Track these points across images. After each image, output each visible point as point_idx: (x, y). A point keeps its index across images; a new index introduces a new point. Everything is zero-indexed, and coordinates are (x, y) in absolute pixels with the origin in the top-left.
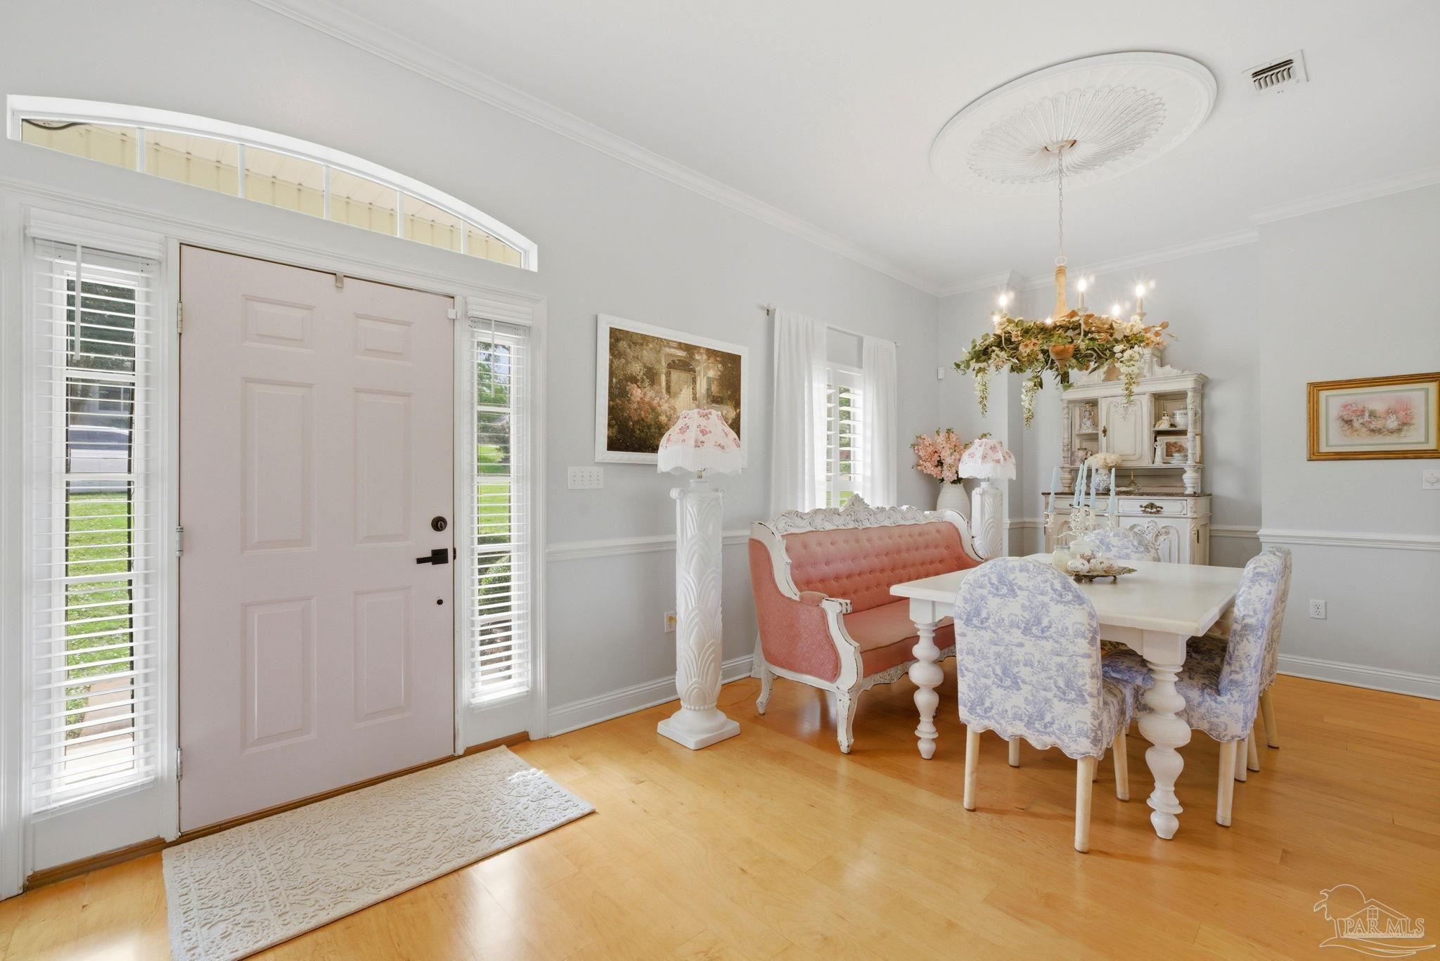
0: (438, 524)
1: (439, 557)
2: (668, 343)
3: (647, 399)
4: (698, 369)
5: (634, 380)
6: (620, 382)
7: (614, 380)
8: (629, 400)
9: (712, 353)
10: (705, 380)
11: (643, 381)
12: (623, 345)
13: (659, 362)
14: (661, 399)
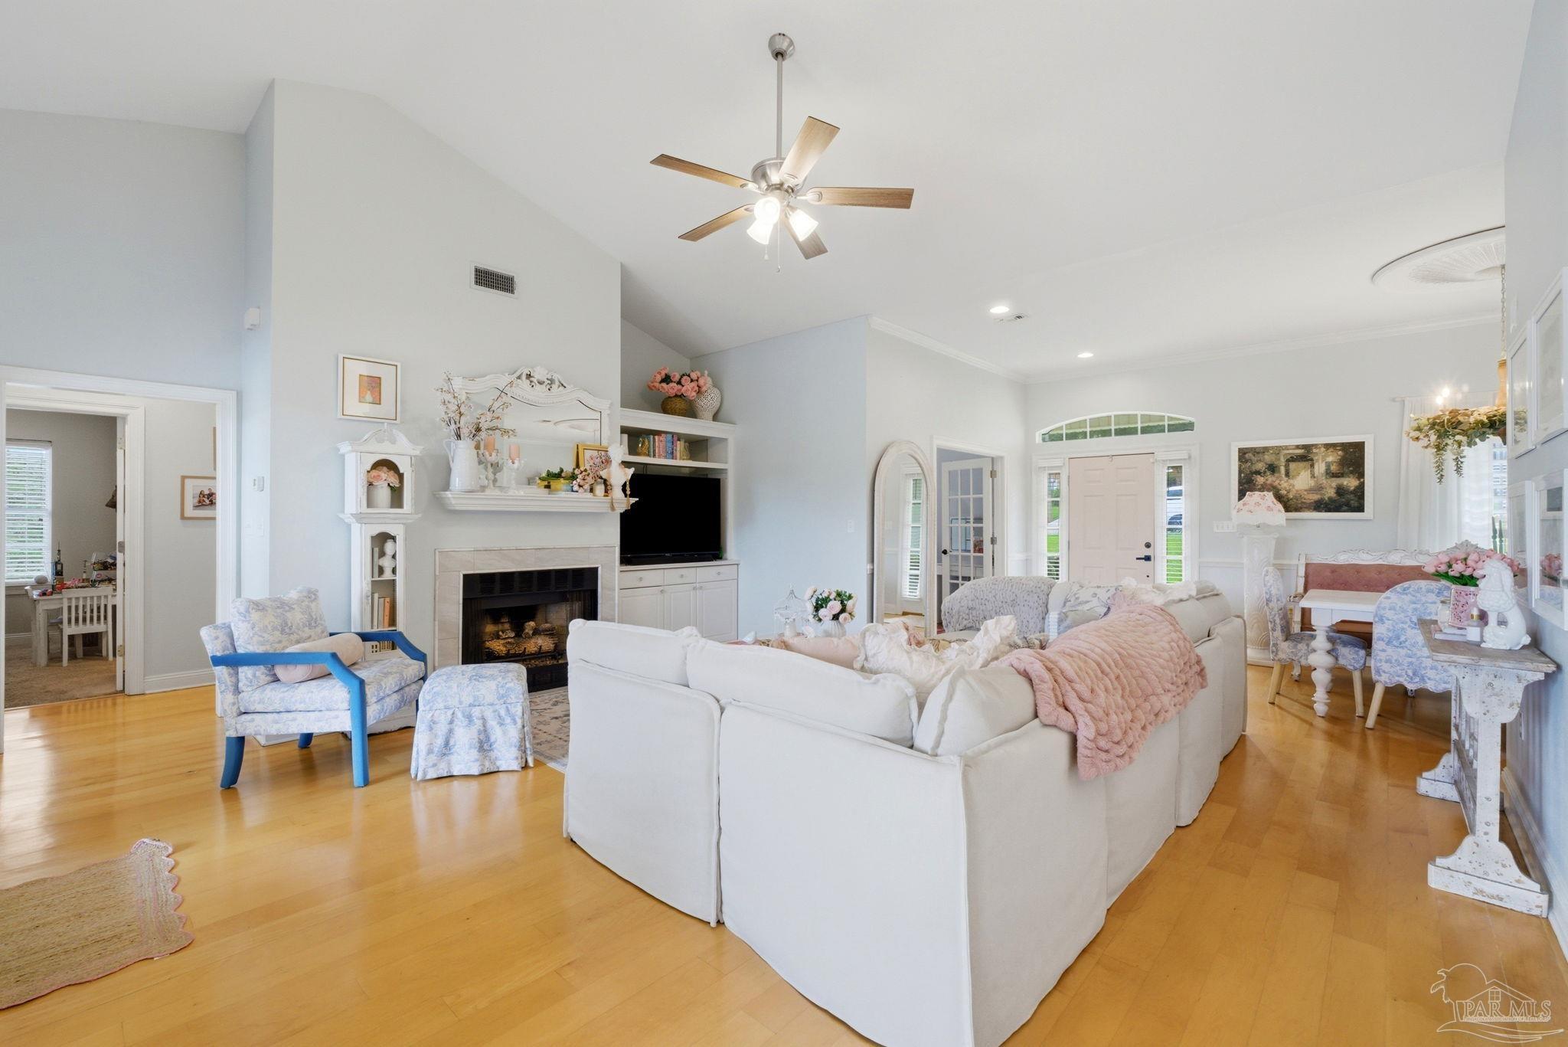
0: (1148, 545)
1: (1148, 558)
2: (1286, 448)
3: (1268, 482)
4: (1315, 458)
5: (1258, 473)
6: (1246, 475)
7: (1242, 475)
8: (1254, 485)
9: (1328, 446)
10: (1324, 464)
11: (1265, 472)
12: (1248, 456)
13: (1279, 459)
14: (1281, 481)
